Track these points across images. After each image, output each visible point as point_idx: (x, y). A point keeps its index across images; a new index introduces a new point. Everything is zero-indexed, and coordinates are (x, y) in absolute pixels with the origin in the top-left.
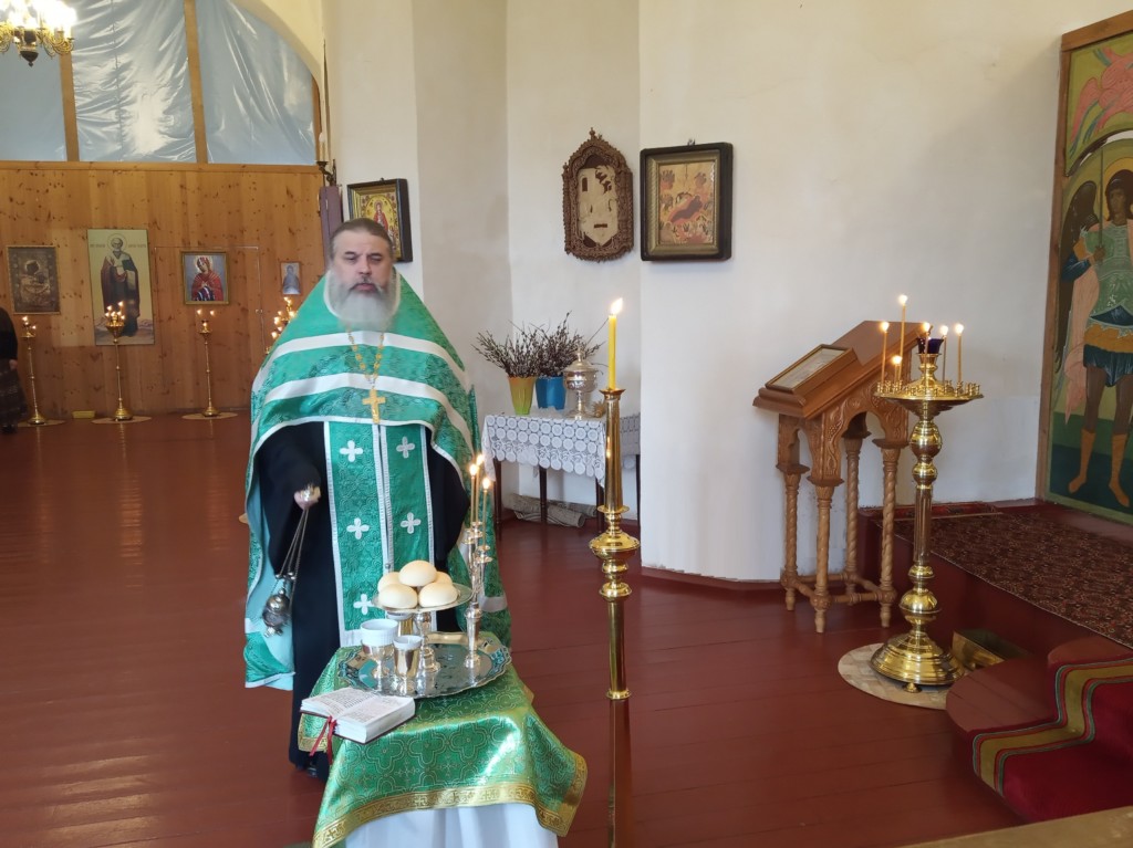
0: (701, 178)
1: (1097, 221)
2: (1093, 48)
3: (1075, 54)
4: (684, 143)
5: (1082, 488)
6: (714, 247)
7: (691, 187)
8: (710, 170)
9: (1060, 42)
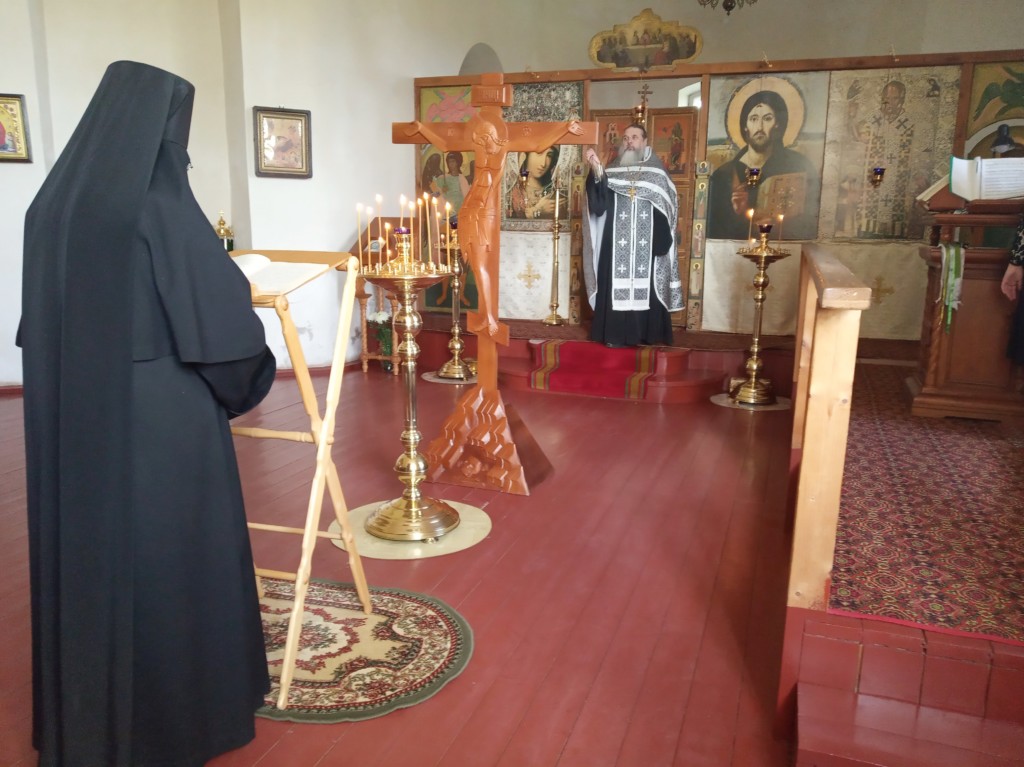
0: (293, 129)
1: (443, 173)
2: (432, 89)
3: (423, 90)
4: (277, 106)
5: (445, 301)
6: (304, 170)
7: (286, 133)
8: (300, 125)
9: (413, 82)
